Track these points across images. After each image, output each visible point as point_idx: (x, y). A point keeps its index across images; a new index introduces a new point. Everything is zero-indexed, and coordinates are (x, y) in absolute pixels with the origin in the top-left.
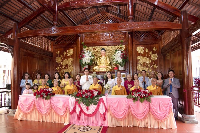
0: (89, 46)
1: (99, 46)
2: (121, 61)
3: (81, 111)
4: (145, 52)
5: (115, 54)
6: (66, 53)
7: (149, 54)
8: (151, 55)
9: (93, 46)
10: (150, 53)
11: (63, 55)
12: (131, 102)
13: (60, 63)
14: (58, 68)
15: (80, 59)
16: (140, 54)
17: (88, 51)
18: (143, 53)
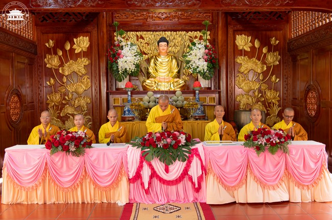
0: (127, 31)
1: (150, 31)
2: (206, 68)
3: (154, 174)
4: (253, 48)
5: (191, 52)
6: (71, 46)
7: (262, 53)
8: (265, 54)
9: (137, 31)
10: (265, 50)
11: (63, 49)
12: (252, 153)
13: (57, 70)
14: (52, 81)
15: (113, 62)
16: (242, 53)
17: (129, 43)
18: (249, 50)
